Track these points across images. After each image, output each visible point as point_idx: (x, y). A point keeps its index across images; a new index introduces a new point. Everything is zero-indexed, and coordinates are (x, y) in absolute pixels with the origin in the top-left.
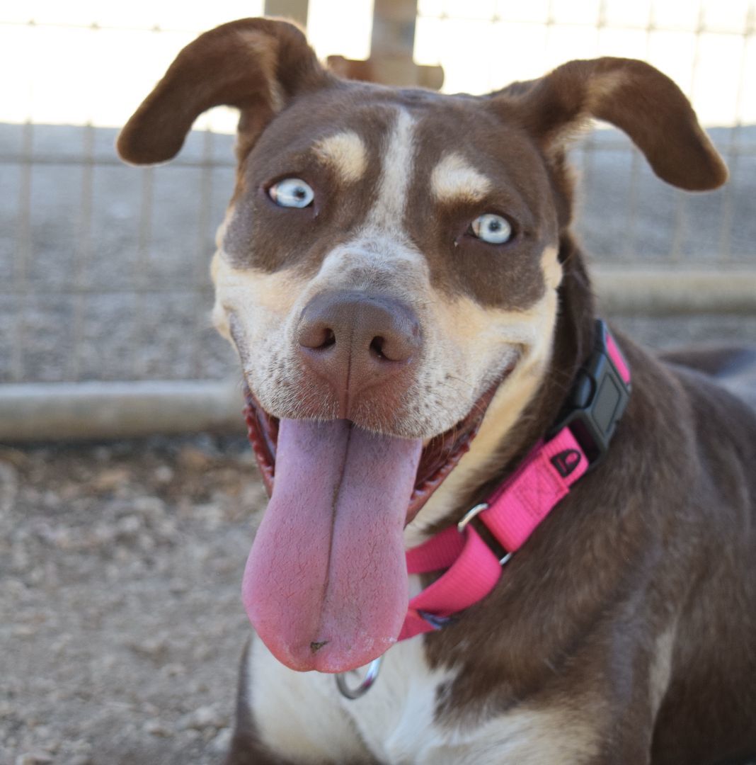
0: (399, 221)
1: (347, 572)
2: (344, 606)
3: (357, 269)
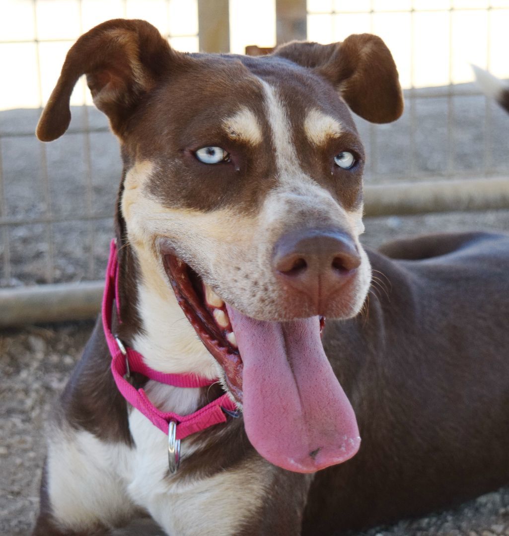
0: (297, 166)
1: (316, 402)
2: (323, 424)
3: (302, 211)
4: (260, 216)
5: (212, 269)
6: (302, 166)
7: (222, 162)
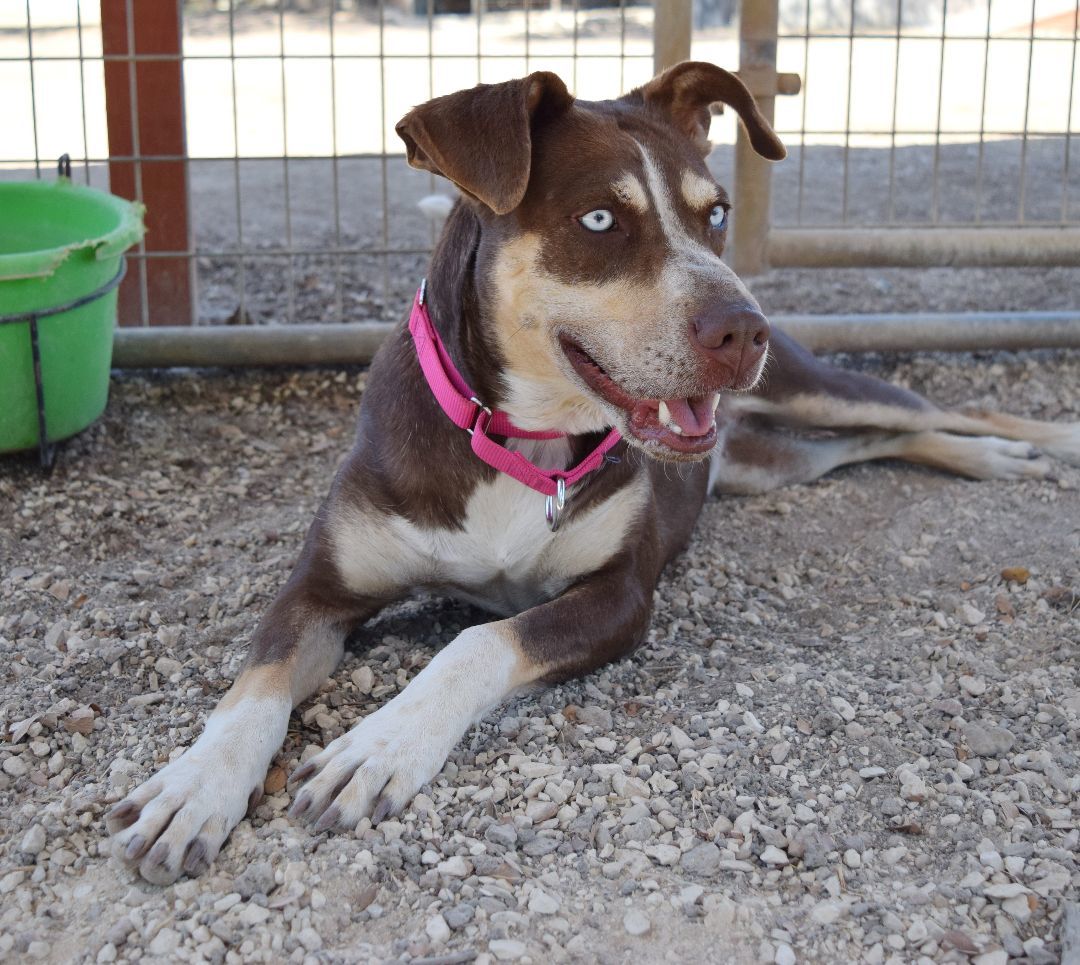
0: (682, 231)
4: (659, 286)
5: (619, 360)
6: (687, 232)
7: (610, 229)
